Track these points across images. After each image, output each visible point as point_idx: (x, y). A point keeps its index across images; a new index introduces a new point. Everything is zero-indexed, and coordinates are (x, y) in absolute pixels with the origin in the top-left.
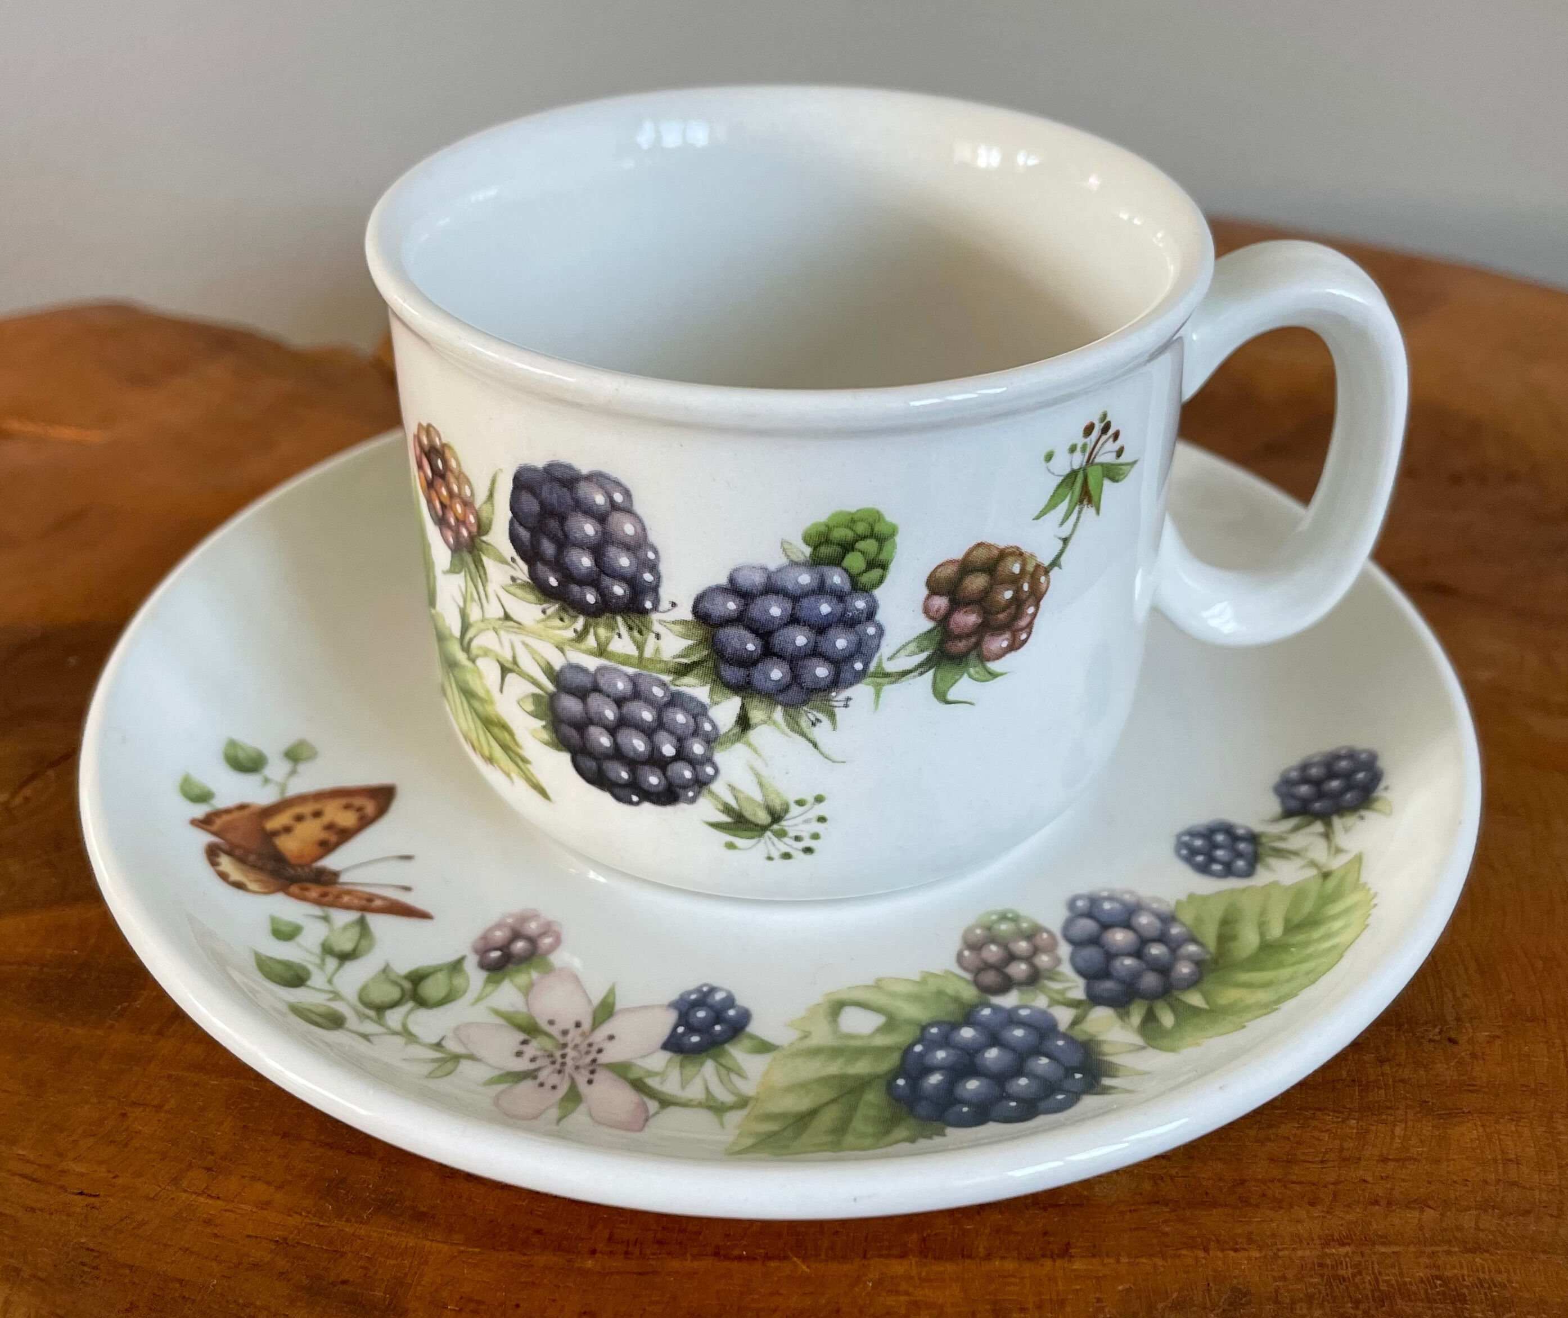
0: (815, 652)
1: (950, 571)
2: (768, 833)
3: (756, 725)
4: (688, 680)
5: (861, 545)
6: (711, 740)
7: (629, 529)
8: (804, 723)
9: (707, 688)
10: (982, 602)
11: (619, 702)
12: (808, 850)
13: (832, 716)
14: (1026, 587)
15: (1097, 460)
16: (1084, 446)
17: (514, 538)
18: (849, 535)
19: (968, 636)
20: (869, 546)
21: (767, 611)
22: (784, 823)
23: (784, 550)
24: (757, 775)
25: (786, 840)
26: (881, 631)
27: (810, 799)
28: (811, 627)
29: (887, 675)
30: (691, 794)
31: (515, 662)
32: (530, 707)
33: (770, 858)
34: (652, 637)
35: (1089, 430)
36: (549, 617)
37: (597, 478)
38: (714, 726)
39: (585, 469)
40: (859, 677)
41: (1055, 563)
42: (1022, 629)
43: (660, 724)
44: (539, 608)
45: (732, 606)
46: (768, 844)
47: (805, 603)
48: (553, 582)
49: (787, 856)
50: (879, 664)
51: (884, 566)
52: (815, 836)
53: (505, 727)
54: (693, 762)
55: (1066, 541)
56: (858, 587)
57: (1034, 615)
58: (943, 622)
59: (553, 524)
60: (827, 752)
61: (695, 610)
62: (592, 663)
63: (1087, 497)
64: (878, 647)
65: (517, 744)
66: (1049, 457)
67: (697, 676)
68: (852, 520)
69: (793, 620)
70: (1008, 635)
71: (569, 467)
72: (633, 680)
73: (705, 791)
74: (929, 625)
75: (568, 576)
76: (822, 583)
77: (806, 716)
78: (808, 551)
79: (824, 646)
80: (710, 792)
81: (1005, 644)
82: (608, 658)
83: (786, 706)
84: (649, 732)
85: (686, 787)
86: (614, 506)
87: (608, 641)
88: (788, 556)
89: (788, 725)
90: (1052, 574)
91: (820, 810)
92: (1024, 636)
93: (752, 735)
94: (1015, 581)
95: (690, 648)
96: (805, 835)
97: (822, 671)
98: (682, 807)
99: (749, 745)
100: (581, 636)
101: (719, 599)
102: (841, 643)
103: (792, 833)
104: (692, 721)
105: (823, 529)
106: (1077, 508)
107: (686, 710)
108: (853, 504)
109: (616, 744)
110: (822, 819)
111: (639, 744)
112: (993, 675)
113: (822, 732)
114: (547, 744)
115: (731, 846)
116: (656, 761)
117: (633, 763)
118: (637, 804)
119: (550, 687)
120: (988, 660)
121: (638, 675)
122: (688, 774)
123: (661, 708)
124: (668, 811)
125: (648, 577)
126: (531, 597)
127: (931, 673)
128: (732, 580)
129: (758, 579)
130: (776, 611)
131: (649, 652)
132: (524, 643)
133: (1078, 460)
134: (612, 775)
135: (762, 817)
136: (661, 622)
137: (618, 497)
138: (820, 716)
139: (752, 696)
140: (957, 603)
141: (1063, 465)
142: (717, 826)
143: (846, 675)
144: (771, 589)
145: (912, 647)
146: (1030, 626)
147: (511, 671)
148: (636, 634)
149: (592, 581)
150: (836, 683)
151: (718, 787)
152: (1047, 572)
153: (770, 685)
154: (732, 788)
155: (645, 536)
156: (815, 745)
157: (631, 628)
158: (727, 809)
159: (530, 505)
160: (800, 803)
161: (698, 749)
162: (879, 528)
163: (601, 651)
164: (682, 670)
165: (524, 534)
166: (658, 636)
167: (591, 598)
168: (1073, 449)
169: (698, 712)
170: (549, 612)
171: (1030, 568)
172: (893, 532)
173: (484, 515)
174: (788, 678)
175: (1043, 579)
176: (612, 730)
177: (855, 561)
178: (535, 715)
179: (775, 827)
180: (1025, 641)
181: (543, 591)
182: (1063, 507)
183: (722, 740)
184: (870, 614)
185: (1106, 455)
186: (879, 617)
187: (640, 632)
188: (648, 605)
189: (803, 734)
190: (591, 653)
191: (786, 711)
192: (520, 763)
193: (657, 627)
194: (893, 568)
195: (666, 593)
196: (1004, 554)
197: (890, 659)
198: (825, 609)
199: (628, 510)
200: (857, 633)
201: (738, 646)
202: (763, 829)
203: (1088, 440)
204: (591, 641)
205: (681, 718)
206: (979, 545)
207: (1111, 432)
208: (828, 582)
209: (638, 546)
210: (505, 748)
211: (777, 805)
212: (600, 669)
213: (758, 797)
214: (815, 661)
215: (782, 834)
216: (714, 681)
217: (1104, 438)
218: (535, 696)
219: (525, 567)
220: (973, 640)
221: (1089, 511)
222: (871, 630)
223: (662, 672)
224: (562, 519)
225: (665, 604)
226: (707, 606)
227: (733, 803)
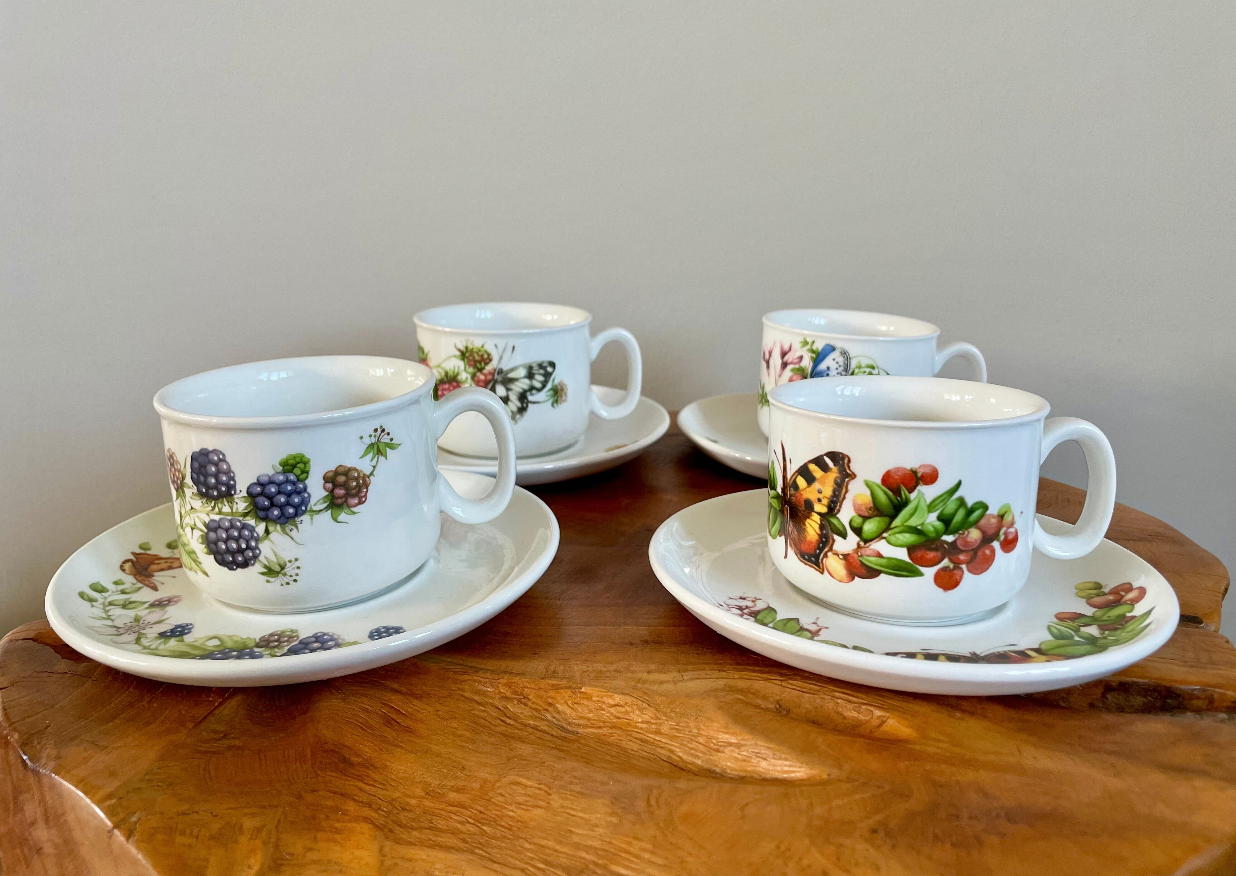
0: (288, 504)
1: (331, 474)
2: (280, 575)
3: (272, 532)
4: (248, 518)
5: (298, 465)
6: (257, 540)
7: (225, 467)
8: (288, 530)
9: (254, 520)
10: (344, 485)
11: (227, 530)
12: (295, 581)
13: (297, 527)
14: (361, 482)
15: (381, 441)
16: (375, 436)
17: (192, 478)
18: (294, 462)
19: (341, 498)
20: (301, 465)
21: (270, 490)
22: (285, 570)
23: (274, 468)
24: (274, 552)
25: (286, 577)
26: (309, 495)
27: (293, 560)
28: (285, 494)
29: (314, 511)
30: (252, 562)
31: (195, 525)
32: (200, 541)
33: (282, 585)
34: (235, 504)
35: (376, 430)
36: (204, 504)
37: (215, 451)
38: (258, 535)
39: (211, 449)
40: (304, 512)
41: (372, 474)
42: (363, 497)
43: (240, 536)
44: (200, 501)
45: (259, 489)
46: (281, 579)
47: (283, 486)
48: (204, 490)
49: (288, 583)
50: (311, 507)
51: (307, 472)
52: (297, 575)
53: (194, 552)
54: (253, 549)
55: (374, 467)
56: (299, 480)
57: (367, 492)
58: (331, 492)
59: (203, 470)
60: (298, 541)
61: (248, 493)
62: (217, 518)
63: (379, 452)
64: (309, 501)
65: (198, 558)
66: (361, 438)
67: (251, 516)
68: (294, 457)
69: (279, 493)
70: (357, 498)
71: (207, 449)
72: (230, 521)
73: (257, 560)
74: (326, 493)
75: (208, 487)
76: (287, 479)
77: (288, 527)
78: (281, 468)
79: (291, 502)
80: (259, 560)
81: (356, 502)
82: (222, 515)
83: (280, 524)
84: (237, 540)
85: (250, 560)
86: (220, 460)
87: (222, 508)
88: (275, 470)
89: (282, 531)
90: (371, 478)
91: (297, 564)
92: (364, 499)
93: (271, 536)
94: (356, 479)
95: (248, 506)
96: (293, 574)
97: (291, 511)
98: (250, 568)
99: (270, 540)
100: (213, 508)
101: (255, 487)
102: (296, 500)
103: (289, 574)
104: (250, 534)
105: (285, 460)
106: (377, 456)
107: (248, 530)
108: (294, 452)
109: (227, 547)
110: (298, 568)
111: (234, 545)
112: (354, 513)
113: (294, 533)
114: (206, 554)
115: (268, 581)
116: (241, 551)
117: (233, 553)
118: (235, 570)
119: (206, 530)
120: (351, 507)
121: (231, 519)
122: (251, 554)
123: (240, 530)
124: (246, 570)
125: (232, 482)
126: (198, 498)
127: (331, 510)
128: (258, 480)
129: (266, 479)
130: (273, 490)
131: (234, 510)
132: (198, 517)
133: (374, 440)
134: (227, 560)
135: (278, 569)
136: (237, 498)
137: (221, 457)
138: (293, 527)
139: (269, 521)
140: (335, 486)
141: (368, 441)
142: (262, 574)
143: (299, 511)
144: (271, 482)
145: (322, 501)
146: (365, 496)
147: (194, 529)
148: (230, 504)
149: (215, 487)
150: (296, 515)
151: (261, 558)
152: (369, 477)
153: (274, 517)
154: (266, 558)
155: (230, 469)
156: (292, 538)
157: (228, 502)
158: (265, 567)
159: (196, 465)
160: (290, 561)
161: (253, 544)
162: (304, 459)
163: (220, 513)
164: (245, 515)
165: (195, 476)
166: (237, 503)
167: (215, 494)
168: (370, 436)
169: (252, 529)
170: (204, 502)
171: (361, 475)
172: (309, 461)
173: (184, 472)
174: (280, 514)
175: (367, 479)
176: (225, 542)
177: (297, 471)
178: (202, 543)
179: (282, 572)
180: (365, 501)
181: (201, 495)
182: (371, 455)
183: (261, 539)
184: (305, 489)
185: (385, 439)
186: (308, 490)
187: (231, 503)
188: (233, 492)
189: (287, 534)
190: (217, 514)
191: (281, 526)
192: (199, 565)
193: (236, 500)
194: (311, 474)
195: (238, 488)
196: (350, 469)
197: (314, 505)
198: (289, 488)
199: (224, 460)
200: (301, 496)
201: (262, 503)
202: (278, 573)
203: (376, 434)
204: (217, 510)
205: (247, 533)
206: (340, 466)
207: (386, 432)
208: (289, 478)
209: (228, 472)
210: (195, 561)
211: (282, 563)
212: (221, 519)
213: (274, 559)
214: (288, 507)
215: (285, 575)
216: (256, 517)
217: (383, 434)
218: (202, 535)
219: (195, 487)
220: (344, 499)
221: (382, 458)
222: (306, 495)
223: (238, 516)
224: (205, 467)
225: (238, 491)
226: (251, 490)
227: (268, 565)
